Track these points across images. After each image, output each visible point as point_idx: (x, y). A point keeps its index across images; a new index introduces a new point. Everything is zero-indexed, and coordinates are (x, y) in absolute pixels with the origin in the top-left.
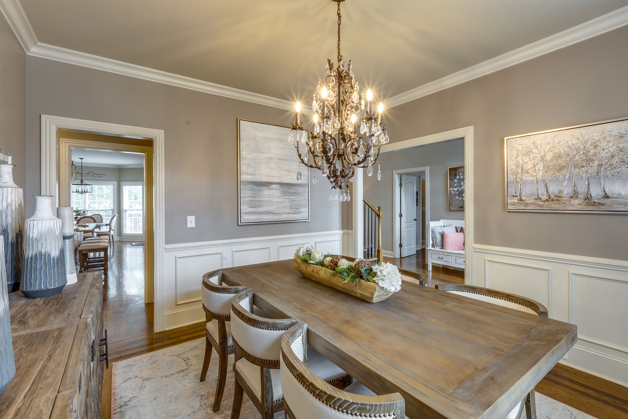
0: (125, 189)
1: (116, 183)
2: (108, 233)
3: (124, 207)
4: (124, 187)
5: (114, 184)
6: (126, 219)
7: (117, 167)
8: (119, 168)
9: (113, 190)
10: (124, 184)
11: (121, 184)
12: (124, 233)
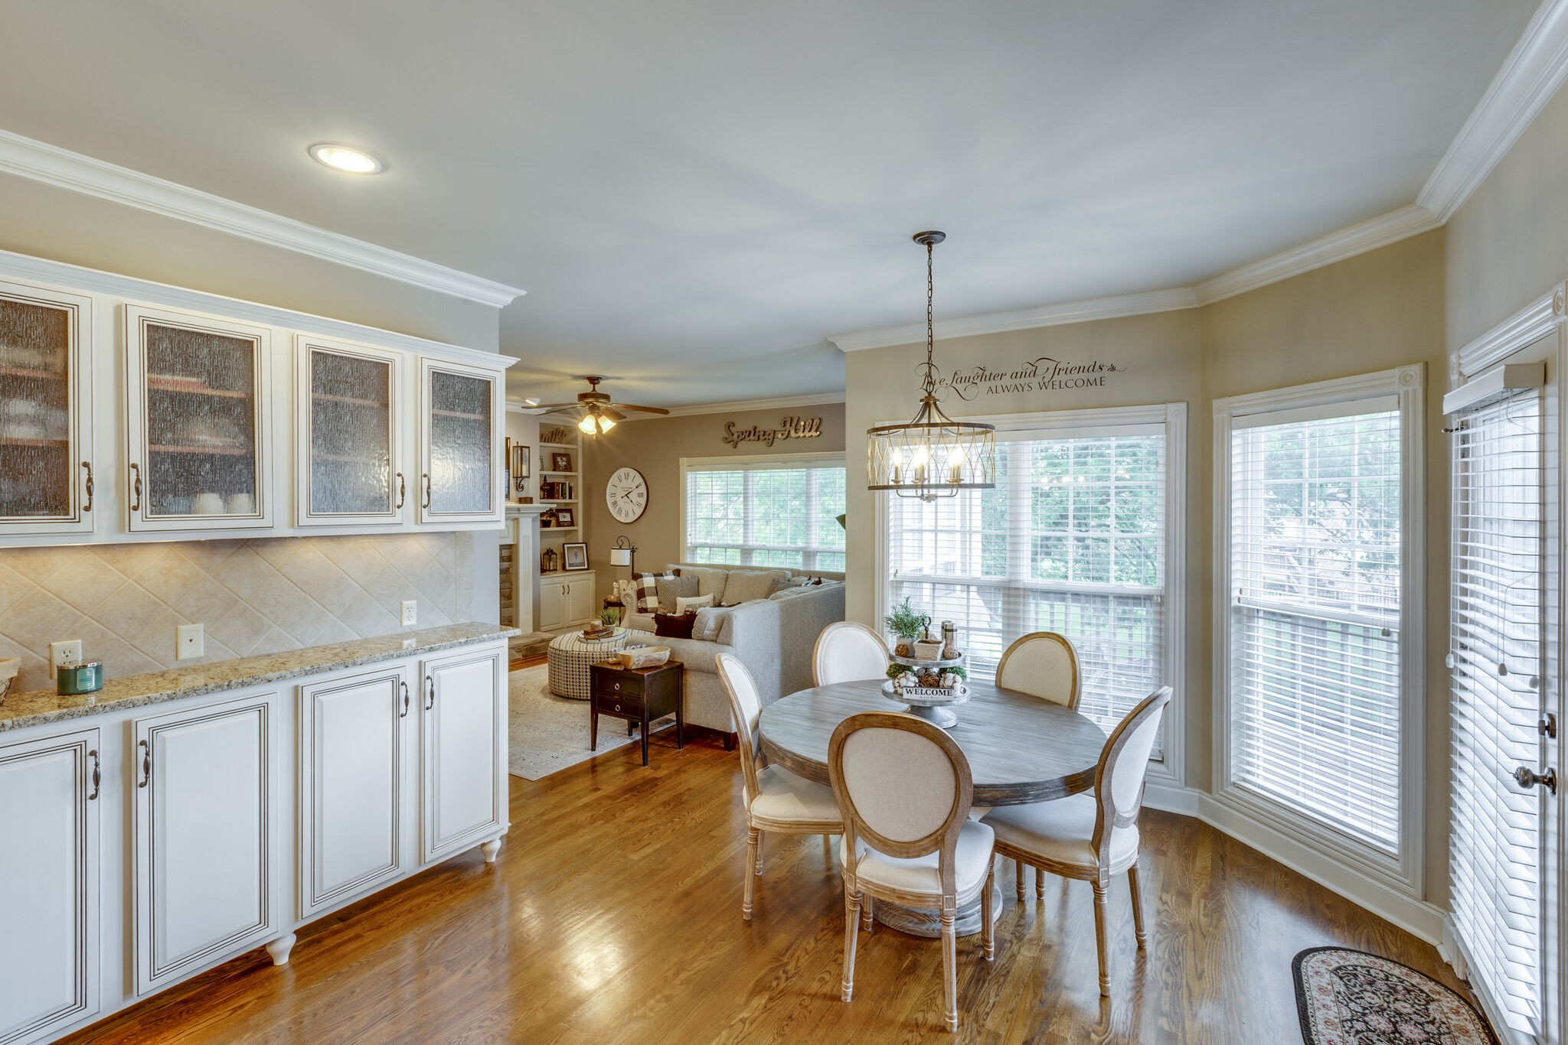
0: (1245, 453)
1: (1183, 417)
4: (1237, 437)
5: (1167, 425)
7: (1190, 300)
8: (1204, 309)
9: (1161, 460)
10: (1235, 413)
11: (1215, 416)
12: (1233, 779)
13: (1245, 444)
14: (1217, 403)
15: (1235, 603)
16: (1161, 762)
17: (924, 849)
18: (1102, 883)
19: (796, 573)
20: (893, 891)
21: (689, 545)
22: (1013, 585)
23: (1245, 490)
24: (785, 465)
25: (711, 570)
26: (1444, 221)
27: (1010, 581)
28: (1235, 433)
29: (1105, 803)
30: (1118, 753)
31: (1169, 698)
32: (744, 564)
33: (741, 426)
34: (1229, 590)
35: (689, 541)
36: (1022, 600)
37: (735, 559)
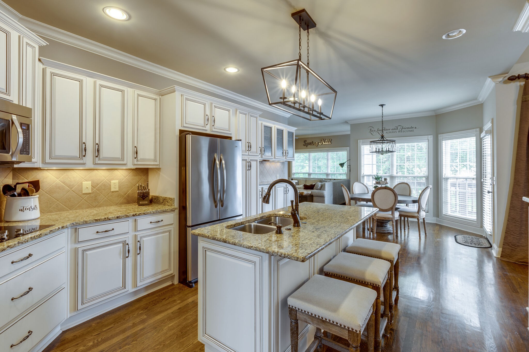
0: (446, 146)
1: (432, 138)
2: (416, 215)
3: (444, 173)
4: (444, 142)
5: (428, 140)
6: (447, 191)
7: (433, 114)
8: (436, 115)
9: (427, 148)
10: (443, 137)
11: (439, 138)
12: (444, 214)
13: (446, 144)
14: (439, 135)
15: (444, 177)
16: (428, 212)
17: (389, 210)
18: (419, 219)
19: (325, 179)
20: (384, 217)
21: (293, 173)
22: (392, 176)
23: (446, 153)
24: (321, 151)
25: (301, 179)
26: (482, 102)
28: (443, 141)
29: (420, 204)
30: (422, 195)
31: (431, 187)
32: (309, 177)
33: (309, 141)
34: (442, 174)
35: (293, 172)
36: (394, 179)
37: (307, 176)
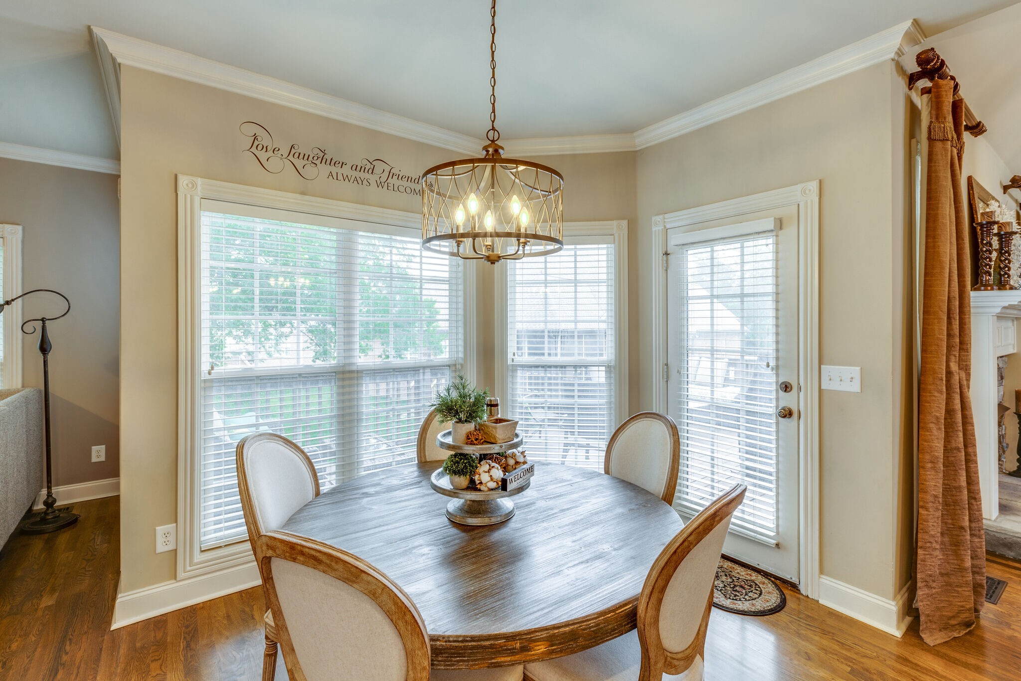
15: (510, 362)
22: (347, 369)
27: (345, 365)
34: (507, 354)
36: (356, 382)
